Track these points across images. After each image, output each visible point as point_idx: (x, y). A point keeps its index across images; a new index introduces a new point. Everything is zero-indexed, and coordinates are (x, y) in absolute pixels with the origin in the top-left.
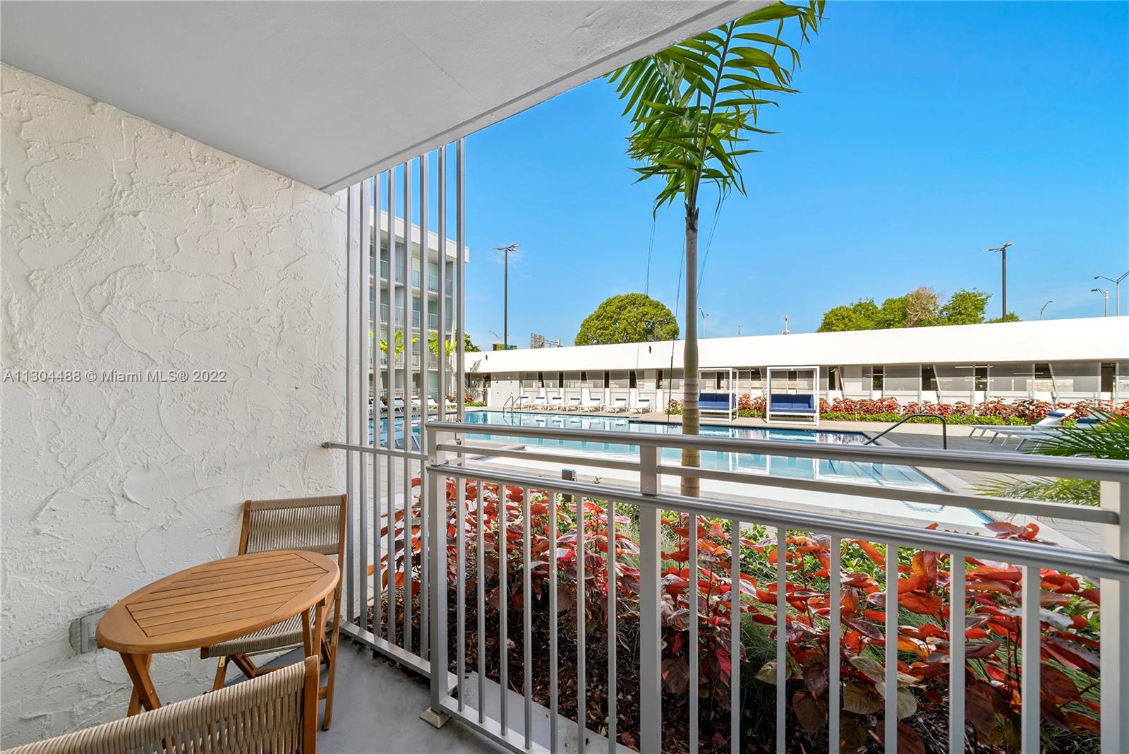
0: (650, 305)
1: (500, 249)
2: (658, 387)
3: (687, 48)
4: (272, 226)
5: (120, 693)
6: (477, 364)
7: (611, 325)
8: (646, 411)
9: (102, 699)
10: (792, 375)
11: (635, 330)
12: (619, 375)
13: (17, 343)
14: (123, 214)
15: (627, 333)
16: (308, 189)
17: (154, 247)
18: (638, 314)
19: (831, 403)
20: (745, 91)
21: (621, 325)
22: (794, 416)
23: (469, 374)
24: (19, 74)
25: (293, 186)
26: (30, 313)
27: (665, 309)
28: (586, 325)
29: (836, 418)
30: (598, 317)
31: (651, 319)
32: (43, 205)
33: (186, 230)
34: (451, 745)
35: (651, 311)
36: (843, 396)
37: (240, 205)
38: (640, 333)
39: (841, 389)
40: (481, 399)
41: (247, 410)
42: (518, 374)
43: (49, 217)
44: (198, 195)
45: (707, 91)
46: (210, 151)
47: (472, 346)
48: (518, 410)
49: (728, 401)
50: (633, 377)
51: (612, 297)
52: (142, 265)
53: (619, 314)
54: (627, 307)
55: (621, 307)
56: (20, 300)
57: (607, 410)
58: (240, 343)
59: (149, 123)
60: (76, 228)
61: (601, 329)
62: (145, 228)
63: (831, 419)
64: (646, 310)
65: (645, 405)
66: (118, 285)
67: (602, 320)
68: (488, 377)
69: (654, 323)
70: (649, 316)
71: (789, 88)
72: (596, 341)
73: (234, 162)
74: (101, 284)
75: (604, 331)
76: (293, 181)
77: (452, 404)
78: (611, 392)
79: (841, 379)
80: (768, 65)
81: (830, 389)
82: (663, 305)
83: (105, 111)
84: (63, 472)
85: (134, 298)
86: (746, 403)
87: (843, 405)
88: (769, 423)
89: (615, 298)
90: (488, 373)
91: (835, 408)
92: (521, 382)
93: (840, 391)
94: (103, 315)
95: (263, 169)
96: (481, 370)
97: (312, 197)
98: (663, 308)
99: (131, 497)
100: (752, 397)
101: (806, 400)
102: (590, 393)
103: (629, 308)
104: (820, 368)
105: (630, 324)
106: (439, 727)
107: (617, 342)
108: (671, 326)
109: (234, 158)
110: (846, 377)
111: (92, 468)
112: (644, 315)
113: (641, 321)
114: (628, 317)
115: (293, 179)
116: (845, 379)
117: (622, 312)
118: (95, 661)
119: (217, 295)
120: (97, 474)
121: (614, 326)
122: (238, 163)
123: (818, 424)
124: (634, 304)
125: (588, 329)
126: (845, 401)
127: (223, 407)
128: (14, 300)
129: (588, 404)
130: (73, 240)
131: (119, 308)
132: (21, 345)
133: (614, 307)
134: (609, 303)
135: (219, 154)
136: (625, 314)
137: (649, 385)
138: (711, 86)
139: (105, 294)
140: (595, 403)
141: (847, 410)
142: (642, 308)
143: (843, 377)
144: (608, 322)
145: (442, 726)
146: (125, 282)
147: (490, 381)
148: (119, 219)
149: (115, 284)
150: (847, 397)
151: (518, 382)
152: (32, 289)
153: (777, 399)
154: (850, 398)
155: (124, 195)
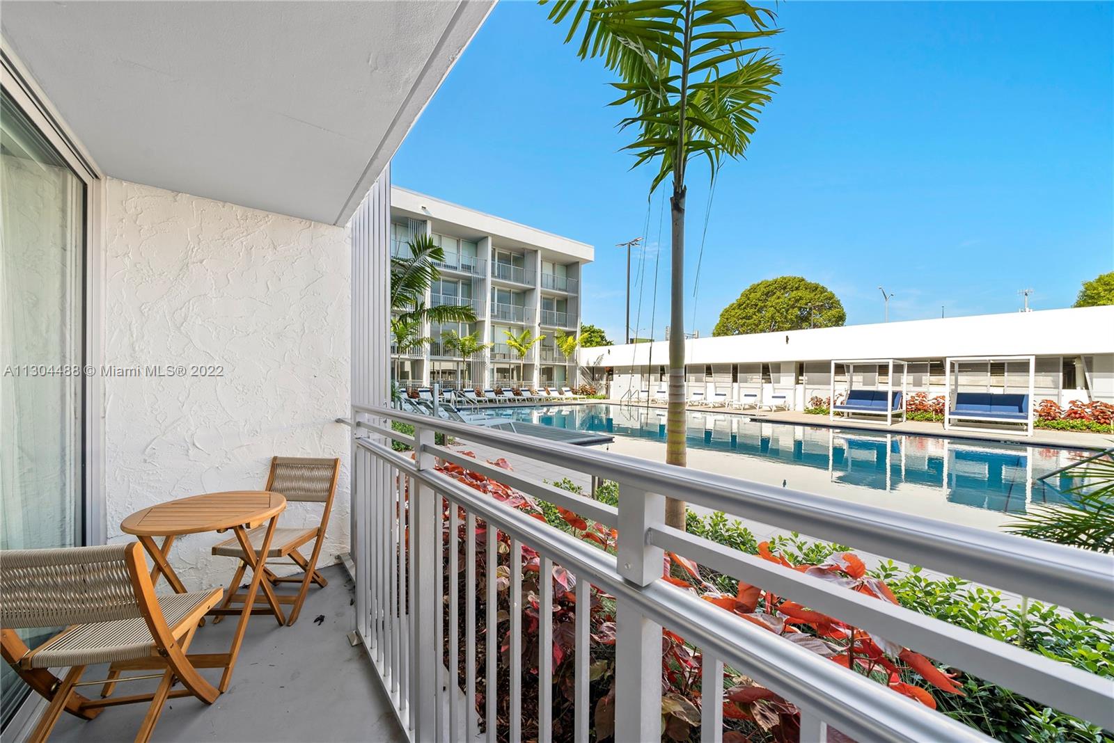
0: (806, 289)
1: (623, 245)
2: (797, 382)
3: (649, 19)
4: (296, 258)
5: (191, 570)
6: (600, 358)
7: (755, 314)
8: (780, 409)
9: (181, 571)
10: (998, 368)
11: (786, 318)
12: (750, 368)
13: (135, 348)
14: (194, 263)
15: (776, 322)
16: (325, 226)
17: (213, 282)
18: (790, 299)
19: (1066, 406)
20: (721, 47)
21: (768, 314)
22: (996, 423)
23: (593, 368)
24: (136, 186)
25: (312, 226)
26: (142, 329)
27: (826, 291)
28: (726, 315)
29: (1072, 427)
30: (740, 305)
31: (806, 304)
32: (149, 263)
33: (234, 269)
34: (350, 659)
35: (807, 295)
36: (1090, 397)
37: (272, 246)
38: (792, 322)
39: (1087, 387)
40: (603, 392)
41: (276, 392)
42: (640, 368)
43: (152, 270)
44: (242, 243)
45: (677, 58)
46: (250, 212)
47: (606, 340)
48: (636, 404)
49: (887, 400)
50: (766, 370)
51: (756, 283)
52: (205, 295)
53: (766, 300)
54: (775, 293)
55: (769, 292)
56: (137, 322)
57: (734, 406)
58: (272, 345)
59: (209, 200)
60: (167, 275)
61: (744, 318)
62: (207, 270)
63: (1063, 429)
64: (800, 294)
65: (780, 402)
66: (191, 308)
67: (745, 308)
68: (610, 371)
69: (811, 309)
70: (804, 301)
71: (768, 30)
72: (737, 332)
73: (267, 216)
74: (181, 309)
75: (747, 321)
76: (313, 223)
77: (575, 396)
78: (740, 388)
79: (1087, 374)
80: (743, 11)
81: (1064, 387)
82: (823, 288)
83: (183, 198)
84: (159, 426)
85: (200, 317)
86: (921, 403)
87: (1087, 410)
88: (949, 429)
89: (761, 284)
90: (610, 367)
91: (1073, 414)
92: (642, 375)
93: (1085, 391)
94: (182, 328)
95: (289, 217)
96: (604, 364)
97: (327, 232)
98: (824, 290)
99: (198, 446)
100: (931, 397)
101: (1018, 402)
102: (716, 388)
103: (778, 294)
104: (1036, 359)
105: (779, 312)
106: (353, 644)
107: (763, 331)
108: (834, 312)
109: (268, 213)
110: (1096, 372)
111: (175, 425)
112: (797, 301)
113: (793, 307)
114: (777, 303)
115: (312, 221)
116: (1094, 374)
117: (769, 299)
118: (177, 546)
119: (255, 311)
120: (179, 429)
121: (759, 315)
122: (270, 216)
123: (1031, 434)
124: (785, 288)
125: (727, 319)
126: (1092, 405)
127: (259, 389)
128: (134, 322)
129: (712, 399)
130: (165, 282)
131: (191, 323)
132: (137, 348)
133: (759, 294)
134: (753, 289)
135: (257, 212)
136: (772, 300)
137: (788, 379)
138: (679, 52)
139: (183, 315)
140: (721, 399)
141: (1097, 418)
142: (795, 292)
143: (1090, 370)
144: (751, 311)
145: (356, 645)
146: (195, 307)
147: (612, 374)
148: (192, 266)
149: (189, 308)
150: (1096, 400)
151: (640, 375)
152: (143, 314)
153: (964, 399)
154: (1105, 401)
155: (195, 250)
